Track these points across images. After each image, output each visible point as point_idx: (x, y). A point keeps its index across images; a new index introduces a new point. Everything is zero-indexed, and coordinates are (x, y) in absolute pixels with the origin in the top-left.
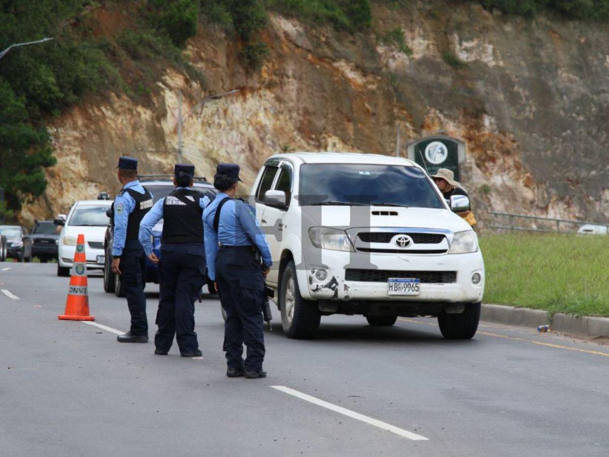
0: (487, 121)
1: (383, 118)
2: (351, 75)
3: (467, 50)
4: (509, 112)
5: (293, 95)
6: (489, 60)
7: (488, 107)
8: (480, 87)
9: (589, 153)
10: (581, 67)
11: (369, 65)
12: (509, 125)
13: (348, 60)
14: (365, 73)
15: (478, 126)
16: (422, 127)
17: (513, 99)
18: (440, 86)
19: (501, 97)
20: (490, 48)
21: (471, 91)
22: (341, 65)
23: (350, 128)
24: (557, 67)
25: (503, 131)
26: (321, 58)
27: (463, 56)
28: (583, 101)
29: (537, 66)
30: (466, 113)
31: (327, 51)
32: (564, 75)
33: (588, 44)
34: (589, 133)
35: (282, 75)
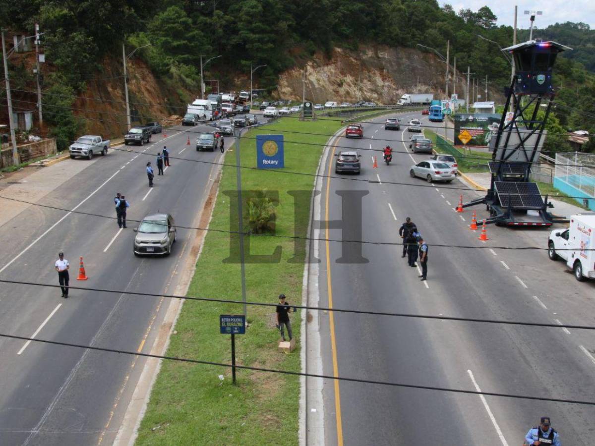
0: (385, 71)
1: (360, 70)
2: (353, 60)
3: (382, 55)
4: (390, 68)
5: (339, 65)
6: (386, 57)
7: (385, 67)
8: (384, 63)
9: (409, 77)
10: (408, 58)
11: (358, 58)
12: (390, 71)
13: (353, 57)
14: (356, 60)
15: (383, 72)
16: (370, 71)
17: (391, 65)
18: (374, 63)
19: (388, 65)
20: (386, 54)
21: (382, 64)
22: (351, 58)
23: (352, 72)
24: (402, 58)
25: (388, 72)
26: (347, 57)
27: (380, 56)
28: (409, 65)
29: (398, 58)
30: (380, 69)
31: (348, 55)
32: (404, 60)
33: (411, 53)
34: (409, 73)
35: (337, 61)
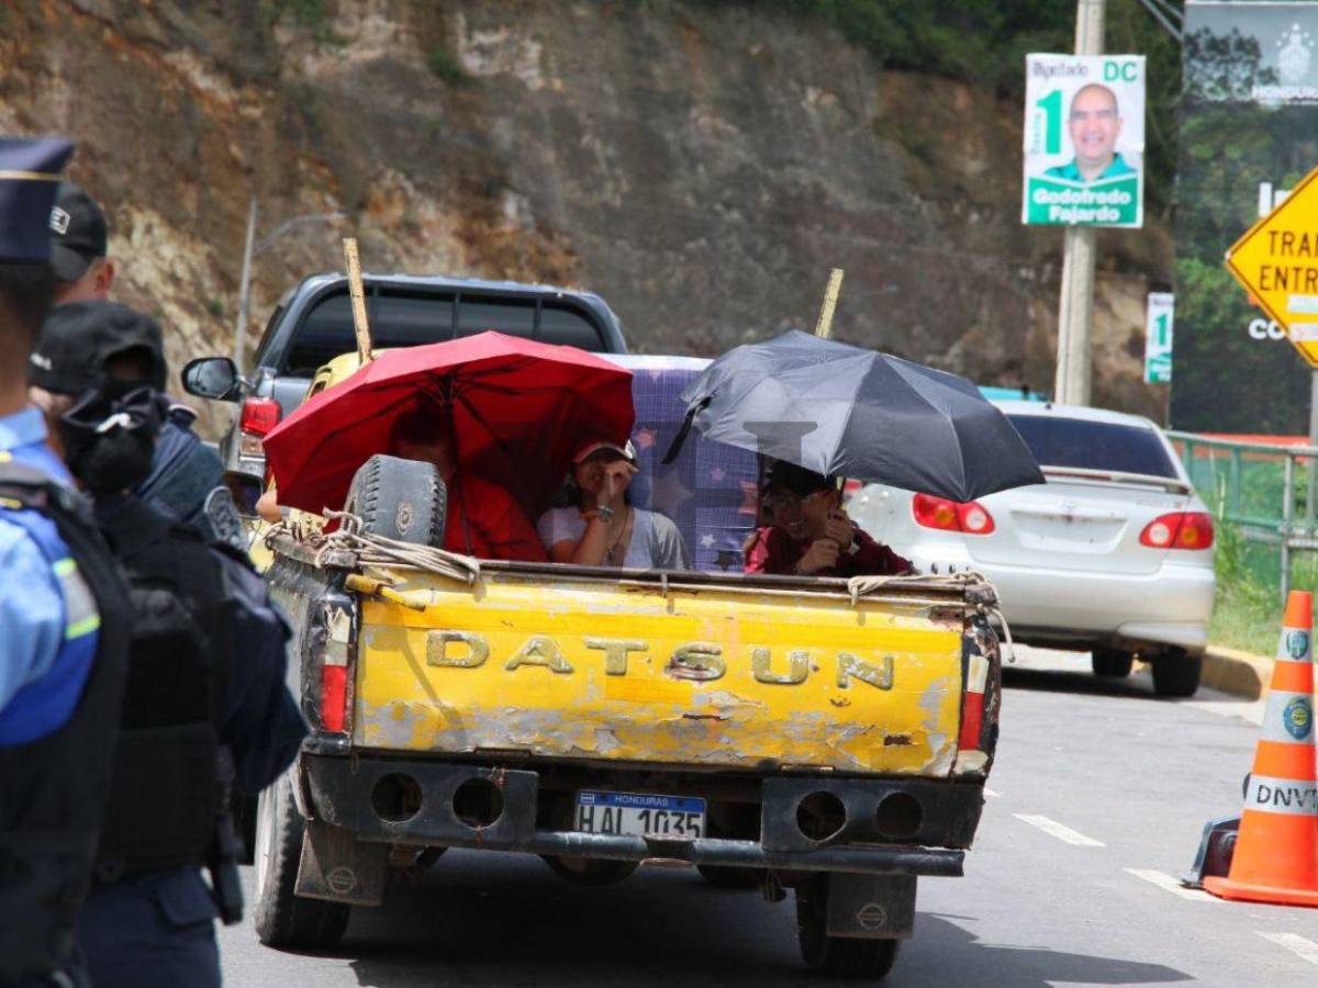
0: (510, 207)
1: (272, 174)
2: (203, 82)
3: (483, 51)
4: (563, 189)
5: (60, 113)
6: (533, 79)
7: (515, 175)
8: (503, 132)
9: (742, 289)
10: (746, 107)
11: (247, 63)
12: (562, 220)
13: (197, 50)
14: (237, 81)
15: (492, 216)
16: (362, 205)
17: (579, 162)
18: (412, 123)
19: (549, 156)
20: (534, 50)
21: (481, 139)
22: (184, 60)
23: (190, 201)
24: (689, 103)
25: (545, 229)
26: (138, 41)
27: (472, 63)
28: (743, 179)
29: (641, 96)
30: (464, 185)
31: (153, 29)
32: (703, 122)
33: (768, 59)
34: (750, 249)
35: (37, 68)
